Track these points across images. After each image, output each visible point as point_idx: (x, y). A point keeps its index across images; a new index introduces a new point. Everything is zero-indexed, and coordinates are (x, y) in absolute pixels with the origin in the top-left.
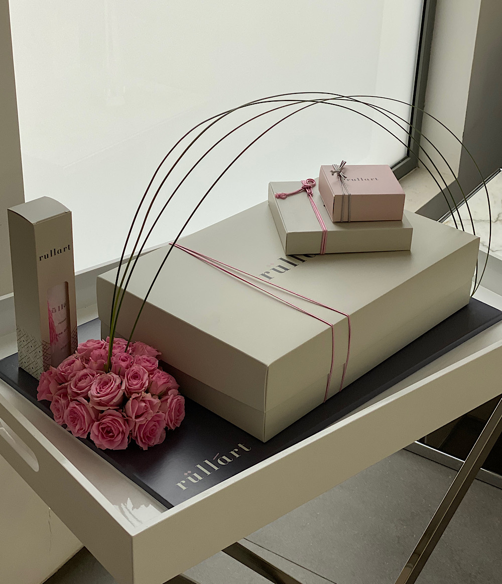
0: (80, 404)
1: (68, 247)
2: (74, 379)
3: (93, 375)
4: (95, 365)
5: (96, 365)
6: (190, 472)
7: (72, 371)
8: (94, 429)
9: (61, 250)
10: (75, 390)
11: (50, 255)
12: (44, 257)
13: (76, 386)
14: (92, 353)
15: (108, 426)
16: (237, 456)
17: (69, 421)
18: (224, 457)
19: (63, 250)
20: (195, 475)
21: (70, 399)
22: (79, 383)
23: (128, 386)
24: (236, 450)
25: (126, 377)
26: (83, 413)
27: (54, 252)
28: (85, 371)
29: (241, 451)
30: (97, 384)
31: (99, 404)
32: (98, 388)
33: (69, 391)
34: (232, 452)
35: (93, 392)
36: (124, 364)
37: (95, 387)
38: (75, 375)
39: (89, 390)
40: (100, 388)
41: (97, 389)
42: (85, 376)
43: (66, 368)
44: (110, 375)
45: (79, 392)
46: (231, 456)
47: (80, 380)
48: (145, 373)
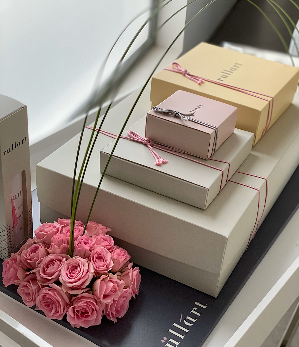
0: (52, 289)
1: (25, 140)
2: (42, 265)
3: (60, 261)
4: (58, 250)
5: (60, 250)
6: (165, 338)
7: (38, 257)
8: (70, 313)
9: (20, 143)
10: (45, 276)
11: (11, 149)
12: (7, 151)
13: (44, 272)
14: (52, 238)
15: (83, 308)
16: (199, 315)
17: (43, 305)
18: (188, 318)
19: (21, 143)
20: (171, 340)
21: (40, 285)
22: (48, 270)
23: (96, 268)
24: (195, 309)
25: (92, 260)
26: (56, 298)
27: (15, 146)
28: (50, 257)
29: (199, 310)
30: (66, 269)
31: (73, 289)
32: (68, 273)
33: (38, 278)
34: (193, 311)
35: (64, 278)
36: (87, 247)
37: (65, 273)
38: (41, 262)
39: (59, 275)
40: (70, 273)
41: (67, 275)
42: (52, 261)
43: (31, 255)
44: (76, 260)
45: (50, 278)
46: (194, 316)
47: (48, 267)
48: (107, 253)
